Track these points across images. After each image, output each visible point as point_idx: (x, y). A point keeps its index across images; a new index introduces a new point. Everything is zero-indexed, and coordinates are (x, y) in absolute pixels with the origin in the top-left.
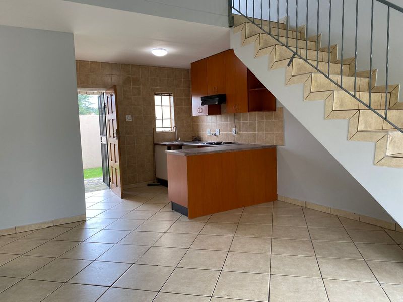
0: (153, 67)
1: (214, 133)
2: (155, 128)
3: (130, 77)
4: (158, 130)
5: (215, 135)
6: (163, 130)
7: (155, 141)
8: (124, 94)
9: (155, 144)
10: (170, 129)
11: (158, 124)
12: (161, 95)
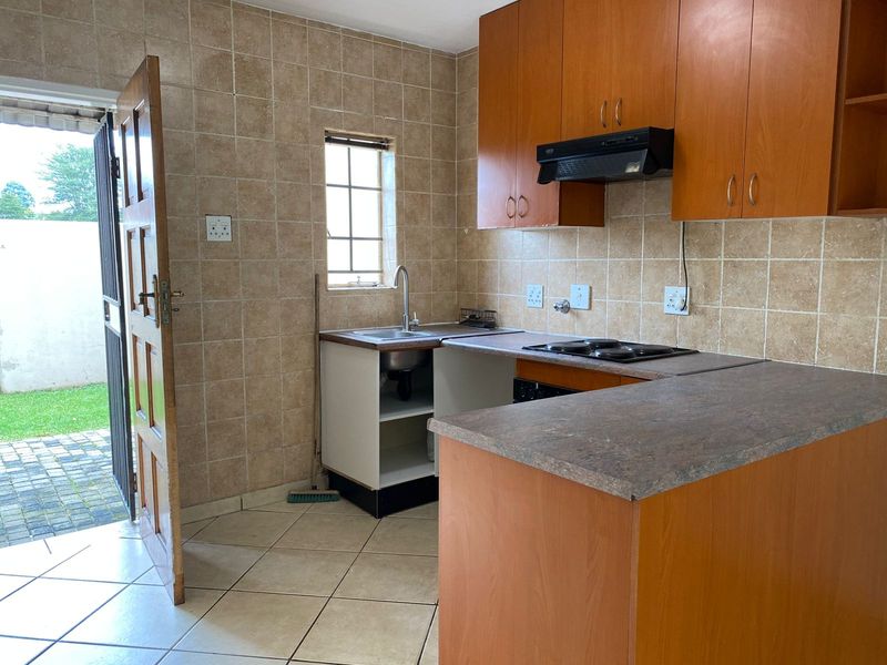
0: (322, 25)
1: (560, 300)
2: (326, 272)
3: (229, 56)
4: (334, 281)
5: (566, 309)
6: (353, 278)
7: (324, 321)
8: (200, 126)
9: (323, 338)
10: (375, 278)
11: (336, 255)
12: (348, 143)
